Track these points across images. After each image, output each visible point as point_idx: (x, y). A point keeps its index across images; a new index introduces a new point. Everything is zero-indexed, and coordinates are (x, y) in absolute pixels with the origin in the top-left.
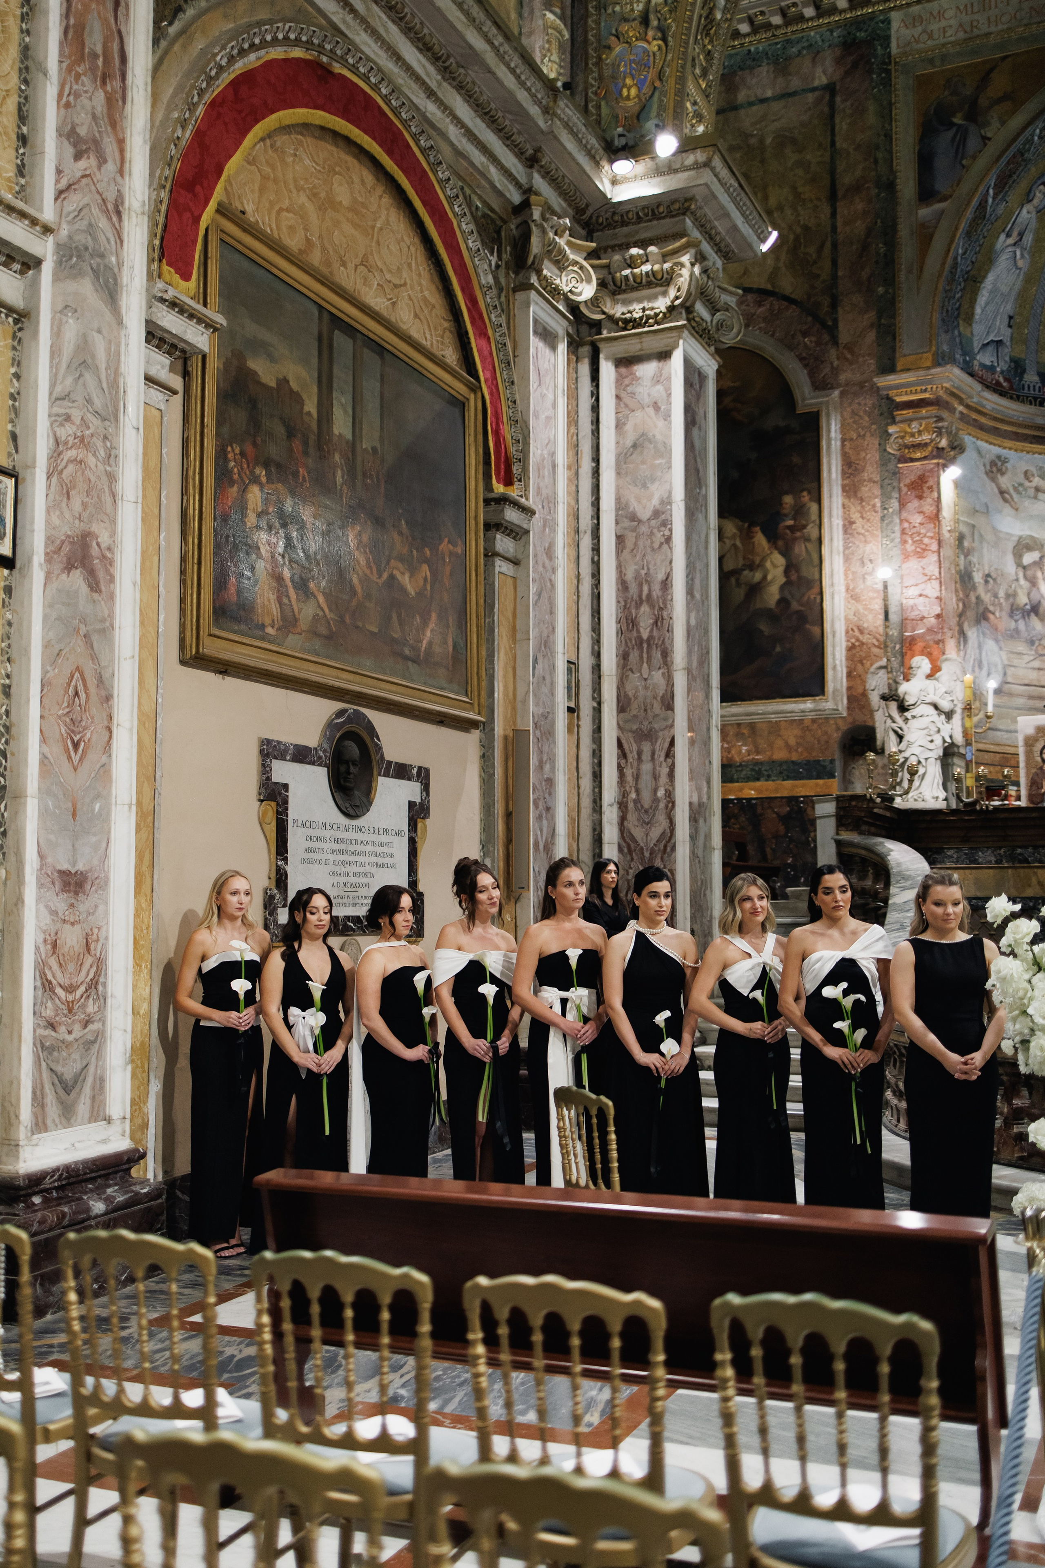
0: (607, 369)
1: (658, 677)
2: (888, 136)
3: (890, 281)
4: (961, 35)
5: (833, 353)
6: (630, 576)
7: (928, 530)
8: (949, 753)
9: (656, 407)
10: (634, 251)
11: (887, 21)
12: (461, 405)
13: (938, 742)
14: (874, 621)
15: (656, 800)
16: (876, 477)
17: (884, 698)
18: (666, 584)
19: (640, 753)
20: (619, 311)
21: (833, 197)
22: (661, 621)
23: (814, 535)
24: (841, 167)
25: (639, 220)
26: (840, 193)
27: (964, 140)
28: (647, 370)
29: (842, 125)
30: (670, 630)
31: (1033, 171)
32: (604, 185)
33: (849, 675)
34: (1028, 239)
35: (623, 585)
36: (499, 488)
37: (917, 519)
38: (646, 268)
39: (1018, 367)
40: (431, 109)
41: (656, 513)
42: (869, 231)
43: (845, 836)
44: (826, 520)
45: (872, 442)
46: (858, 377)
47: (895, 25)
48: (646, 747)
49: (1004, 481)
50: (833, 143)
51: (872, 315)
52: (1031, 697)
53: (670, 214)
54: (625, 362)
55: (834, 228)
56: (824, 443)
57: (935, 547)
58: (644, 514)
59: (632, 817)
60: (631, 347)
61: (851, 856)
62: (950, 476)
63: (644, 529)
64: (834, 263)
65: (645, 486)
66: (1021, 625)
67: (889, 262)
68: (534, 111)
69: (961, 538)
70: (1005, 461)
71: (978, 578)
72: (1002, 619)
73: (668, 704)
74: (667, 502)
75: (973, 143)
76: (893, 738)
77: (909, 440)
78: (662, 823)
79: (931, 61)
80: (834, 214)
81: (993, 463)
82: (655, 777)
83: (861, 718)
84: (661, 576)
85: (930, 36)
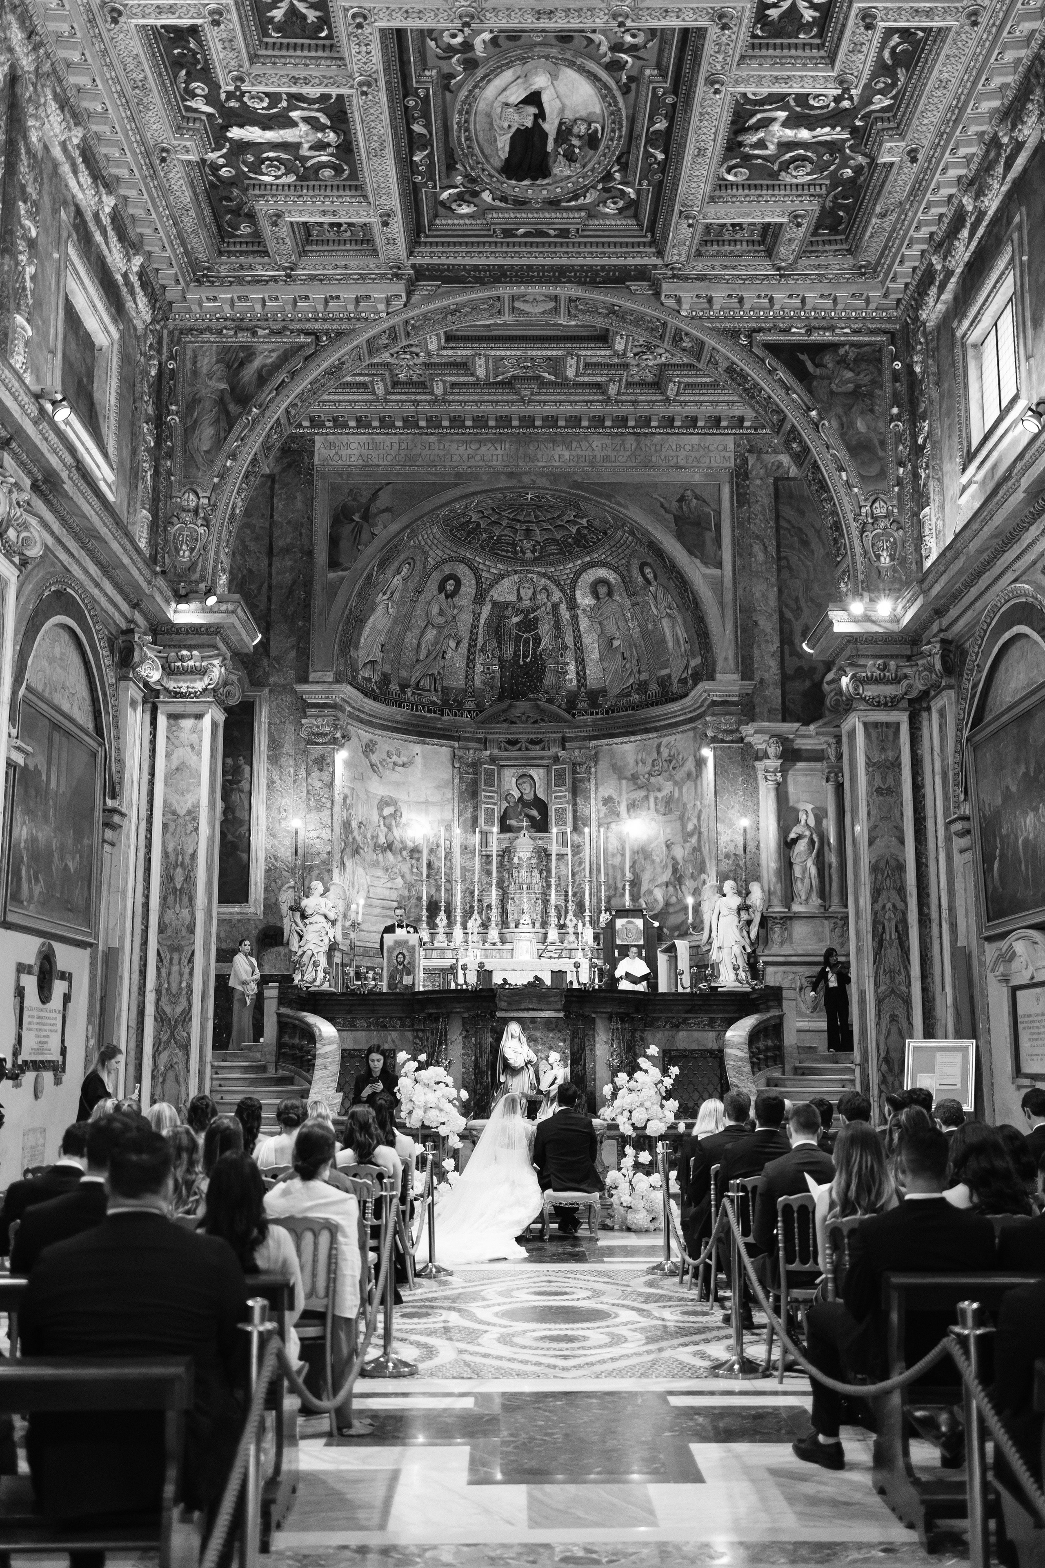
0: (162, 720)
1: (185, 913)
2: (310, 520)
3: (307, 619)
4: (360, 462)
5: (266, 662)
6: (170, 849)
7: (325, 793)
8: (333, 947)
9: (192, 747)
10: (184, 652)
11: (313, 441)
12: (94, 755)
13: (326, 941)
14: (285, 853)
15: (180, 989)
16: (292, 752)
17: (292, 909)
18: (194, 856)
19: (171, 960)
20: (171, 685)
21: (270, 553)
22: (189, 879)
23: (246, 788)
24: (277, 533)
25: (187, 633)
26: (275, 551)
27: (360, 532)
28: (187, 724)
29: (279, 505)
30: (195, 884)
31: (402, 557)
32: (171, 615)
33: (266, 889)
34: (397, 596)
35: (165, 854)
36: (110, 803)
37: (318, 784)
38: (191, 663)
39: (386, 679)
40: (95, 592)
41: (189, 812)
42: (294, 582)
43: (284, 1010)
44: (255, 779)
45: (291, 728)
46: (282, 681)
47: (317, 445)
48: (176, 956)
49: (374, 758)
50: (272, 516)
51: (293, 640)
52: (384, 908)
53: (207, 633)
54: (173, 717)
55: (270, 575)
56: (256, 724)
57: (329, 805)
58: (182, 812)
59: (164, 999)
60: (178, 709)
61: (286, 1024)
62: (341, 757)
63: (181, 821)
64: (269, 599)
65: (182, 794)
66: (380, 857)
67: (307, 605)
68: (144, 585)
69: (345, 798)
70: (375, 744)
71: (354, 825)
72: (369, 854)
73: (192, 930)
74: (197, 806)
75: (365, 535)
76: (296, 936)
77: (315, 729)
78: (184, 1003)
79: (340, 475)
80: (270, 565)
81: (367, 745)
82: (181, 975)
83: (272, 921)
84: (190, 851)
85: (341, 458)
